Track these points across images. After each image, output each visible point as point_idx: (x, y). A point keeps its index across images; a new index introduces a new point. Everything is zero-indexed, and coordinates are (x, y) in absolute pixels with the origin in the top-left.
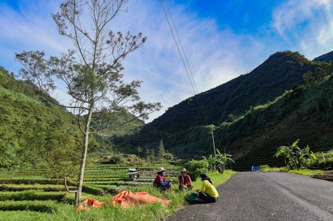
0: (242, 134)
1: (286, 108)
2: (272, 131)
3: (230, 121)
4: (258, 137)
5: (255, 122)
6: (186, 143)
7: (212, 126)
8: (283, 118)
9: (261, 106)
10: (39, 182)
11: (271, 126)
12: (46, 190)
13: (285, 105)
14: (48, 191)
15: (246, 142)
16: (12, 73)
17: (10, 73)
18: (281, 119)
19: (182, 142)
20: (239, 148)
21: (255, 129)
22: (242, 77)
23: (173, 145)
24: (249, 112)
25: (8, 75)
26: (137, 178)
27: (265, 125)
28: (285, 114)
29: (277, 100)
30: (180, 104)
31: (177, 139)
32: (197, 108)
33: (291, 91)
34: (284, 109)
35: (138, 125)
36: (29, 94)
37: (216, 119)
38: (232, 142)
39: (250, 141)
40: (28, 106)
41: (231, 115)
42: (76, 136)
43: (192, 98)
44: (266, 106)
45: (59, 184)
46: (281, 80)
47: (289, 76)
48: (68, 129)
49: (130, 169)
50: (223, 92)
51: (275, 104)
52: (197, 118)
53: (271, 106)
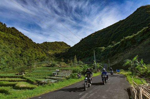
0: (118, 51)
1: (143, 37)
2: (134, 50)
3: (113, 45)
4: (126, 53)
5: (126, 45)
6: (90, 56)
7: (103, 48)
8: (141, 42)
9: (129, 37)
10: (9, 77)
11: (135, 47)
12: (10, 81)
13: (143, 35)
14: (11, 82)
15: (120, 55)
16: (5, 24)
17: (3, 24)
18: (140, 43)
19: (88, 56)
20: (116, 59)
21: (126, 49)
22: (120, 22)
23: (84, 57)
24: (123, 40)
25: (3, 25)
26: (57, 75)
27: (131, 46)
28: (142, 41)
29: (138, 33)
30: (88, 37)
31: (86, 54)
32: (96, 39)
33: (147, 27)
34: (142, 38)
35: (67, 48)
36: (13, 34)
37: (106, 44)
38: (113, 56)
39: (122, 55)
40: (11, 39)
41: (113, 42)
42: (36, 54)
43: (94, 33)
44: (132, 36)
45: (19, 78)
46: (142, 22)
47: (148, 20)
48: (32, 50)
49: (57, 70)
50: (110, 30)
51: (137, 35)
52: (96, 43)
53: (135, 36)
